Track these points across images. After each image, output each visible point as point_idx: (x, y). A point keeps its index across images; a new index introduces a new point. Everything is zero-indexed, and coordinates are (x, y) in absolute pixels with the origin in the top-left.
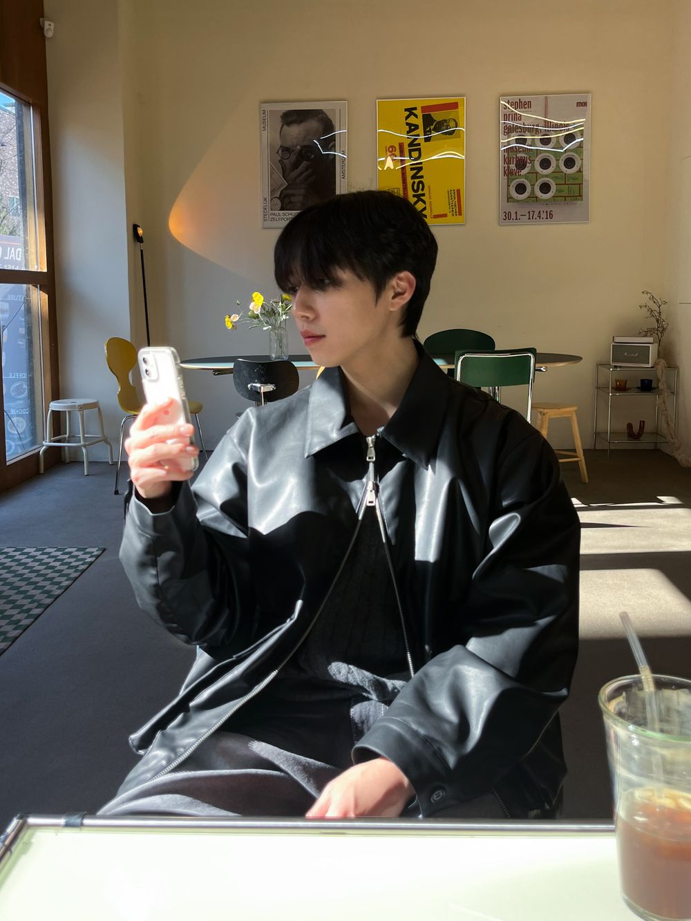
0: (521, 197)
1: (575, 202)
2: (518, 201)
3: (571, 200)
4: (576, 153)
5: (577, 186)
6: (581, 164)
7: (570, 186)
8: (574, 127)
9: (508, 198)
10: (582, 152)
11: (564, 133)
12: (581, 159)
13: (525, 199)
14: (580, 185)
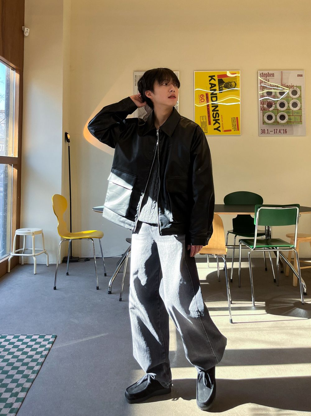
0: (270, 122)
1: (298, 125)
2: (268, 124)
3: (296, 124)
4: (298, 100)
5: (299, 117)
6: (301, 106)
7: (296, 117)
8: (297, 87)
9: (263, 122)
10: (301, 100)
11: (291, 90)
12: (301, 103)
13: (272, 123)
14: (301, 116)
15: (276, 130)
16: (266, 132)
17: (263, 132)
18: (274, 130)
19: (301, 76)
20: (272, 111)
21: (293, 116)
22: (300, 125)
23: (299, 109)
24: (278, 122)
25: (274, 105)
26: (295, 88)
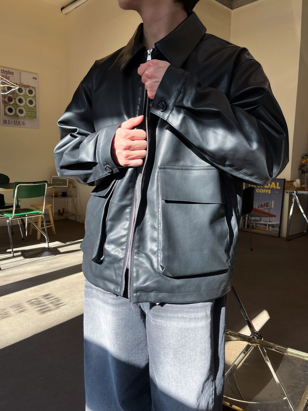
0: (10, 114)
2: (9, 116)
3: (32, 118)
4: (33, 99)
5: (35, 113)
6: (36, 104)
7: (32, 112)
8: (32, 87)
9: (5, 114)
10: (36, 99)
11: (28, 89)
12: (36, 102)
13: (12, 115)
14: (36, 112)
15: (16, 122)
16: (8, 122)
17: (5, 122)
18: (14, 121)
19: (36, 79)
20: (12, 105)
21: (29, 111)
22: (35, 119)
23: (34, 107)
24: (18, 115)
25: (14, 100)
26: (31, 88)
